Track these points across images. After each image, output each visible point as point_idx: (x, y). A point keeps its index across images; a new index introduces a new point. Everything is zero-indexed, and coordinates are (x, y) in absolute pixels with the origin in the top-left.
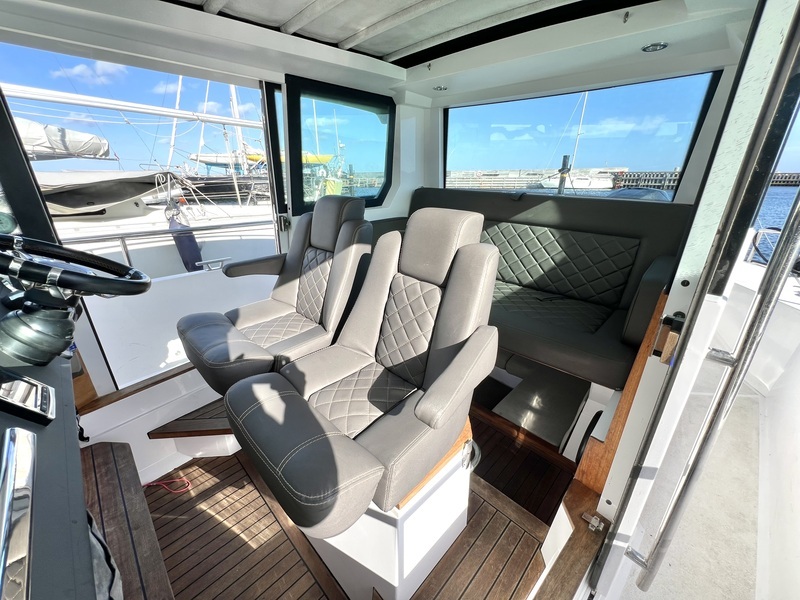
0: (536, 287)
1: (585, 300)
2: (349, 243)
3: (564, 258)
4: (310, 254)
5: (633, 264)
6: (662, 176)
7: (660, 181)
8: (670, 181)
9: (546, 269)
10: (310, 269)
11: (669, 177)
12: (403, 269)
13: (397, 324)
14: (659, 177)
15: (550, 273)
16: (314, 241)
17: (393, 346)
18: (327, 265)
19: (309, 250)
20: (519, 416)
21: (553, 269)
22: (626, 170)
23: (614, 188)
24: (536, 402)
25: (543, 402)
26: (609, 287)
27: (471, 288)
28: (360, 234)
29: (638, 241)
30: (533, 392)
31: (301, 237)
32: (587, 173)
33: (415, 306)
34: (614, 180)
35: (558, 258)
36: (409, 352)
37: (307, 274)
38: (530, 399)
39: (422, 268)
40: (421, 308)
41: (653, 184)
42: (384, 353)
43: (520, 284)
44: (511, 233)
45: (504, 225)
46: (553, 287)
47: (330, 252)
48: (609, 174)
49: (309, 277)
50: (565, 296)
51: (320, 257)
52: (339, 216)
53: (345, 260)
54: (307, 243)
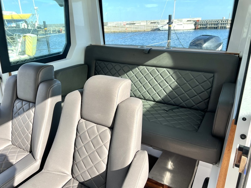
0: (163, 102)
1: (190, 108)
2: (46, 98)
3: (177, 86)
4: (18, 104)
5: (212, 87)
6: (217, 22)
7: (217, 24)
8: (221, 24)
9: (168, 92)
10: (19, 115)
11: (220, 22)
12: (84, 116)
13: (84, 154)
14: (216, 23)
15: (169, 95)
16: (20, 94)
17: (82, 168)
18: (32, 112)
19: (17, 101)
20: (162, 177)
21: (171, 92)
22: (200, 19)
23: (195, 29)
24: (170, 165)
25: (174, 165)
26: (201, 100)
27: (128, 131)
28: (52, 91)
29: (212, 75)
30: (168, 159)
31: (10, 93)
32: (181, 21)
33: (95, 143)
34: (195, 25)
35: (173, 86)
36: (94, 172)
37: (17, 118)
38: (166, 164)
39: (97, 116)
40: (99, 143)
41: (214, 26)
42: (77, 172)
43: (154, 101)
44: (146, 72)
45: (141, 67)
46: (172, 102)
47: (33, 103)
48: (192, 21)
49: (18, 120)
50: (179, 106)
51: (26, 106)
52: (36, 79)
53: (44, 109)
54: (15, 97)
